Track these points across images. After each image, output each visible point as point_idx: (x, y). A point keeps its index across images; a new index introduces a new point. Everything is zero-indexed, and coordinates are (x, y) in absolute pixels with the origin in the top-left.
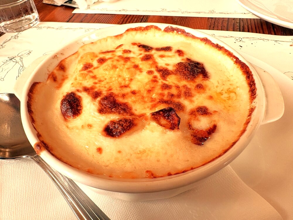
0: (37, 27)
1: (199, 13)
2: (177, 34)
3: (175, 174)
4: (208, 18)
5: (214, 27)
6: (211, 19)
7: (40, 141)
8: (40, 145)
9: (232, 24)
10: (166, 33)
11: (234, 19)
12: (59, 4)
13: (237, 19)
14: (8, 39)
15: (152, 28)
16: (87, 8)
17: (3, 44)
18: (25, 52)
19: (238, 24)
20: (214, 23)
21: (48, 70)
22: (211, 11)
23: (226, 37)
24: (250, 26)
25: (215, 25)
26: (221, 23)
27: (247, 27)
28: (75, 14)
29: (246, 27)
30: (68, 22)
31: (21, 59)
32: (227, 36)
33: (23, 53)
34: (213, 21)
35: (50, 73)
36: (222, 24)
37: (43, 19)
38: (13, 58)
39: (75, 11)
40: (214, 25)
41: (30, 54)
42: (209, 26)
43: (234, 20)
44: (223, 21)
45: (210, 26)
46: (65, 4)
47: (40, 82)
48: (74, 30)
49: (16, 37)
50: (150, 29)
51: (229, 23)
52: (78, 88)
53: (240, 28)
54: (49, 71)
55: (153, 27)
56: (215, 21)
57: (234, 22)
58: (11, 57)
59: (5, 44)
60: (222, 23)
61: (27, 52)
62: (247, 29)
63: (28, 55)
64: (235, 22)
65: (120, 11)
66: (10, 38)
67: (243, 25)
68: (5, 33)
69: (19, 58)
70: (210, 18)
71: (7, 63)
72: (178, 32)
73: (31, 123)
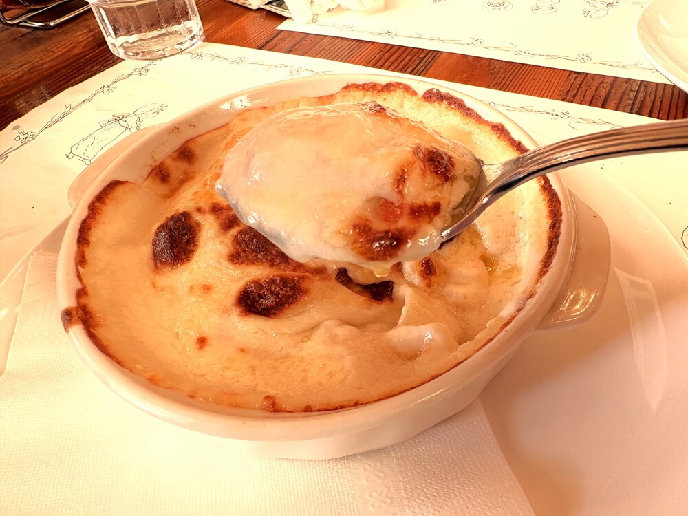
0: (194, 52)
1: (555, 57)
2: (449, 108)
3: (319, 411)
4: (571, 71)
5: (574, 96)
6: (576, 75)
7: (78, 303)
8: (74, 313)
9: (621, 91)
10: (427, 103)
11: (628, 81)
12: (254, 7)
13: (635, 81)
14: (126, 74)
15: (399, 88)
16: (311, 21)
17: (112, 84)
18: (151, 107)
19: (632, 95)
20: (580, 85)
21: (153, 157)
22: (583, 57)
23: (594, 122)
24: (658, 102)
25: (579, 93)
26: (594, 88)
27: (651, 105)
28: (281, 31)
29: (649, 103)
30: (261, 48)
31: (138, 122)
32: (597, 120)
33: (147, 109)
34: (580, 79)
35: (158, 163)
36: (596, 91)
37: (209, 37)
38: (123, 118)
39: (284, 26)
40: (578, 89)
41: (161, 112)
42: (566, 91)
43: (627, 83)
44: (602, 83)
45: (568, 92)
46: (267, 7)
47: (127, 182)
48: (268, 67)
49: (143, 71)
50: (395, 90)
51: (614, 91)
52: (201, 204)
53: (633, 105)
54: (155, 161)
55: (402, 86)
56: (583, 82)
57: (624, 89)
58: (119, 113)
59: (115, 85)
60: (597, 88)
61: (157, 107)
62: (649, 109)
63: (156, 114)
64: (629, 88)
65: (380, 34)
66: (130, 72)
67: (644, 98)
68: (123, 60)
69: (135, 119)
70: (575, 72)
71: (108, 127)
72: (450, 104)
73: (75, 266)
